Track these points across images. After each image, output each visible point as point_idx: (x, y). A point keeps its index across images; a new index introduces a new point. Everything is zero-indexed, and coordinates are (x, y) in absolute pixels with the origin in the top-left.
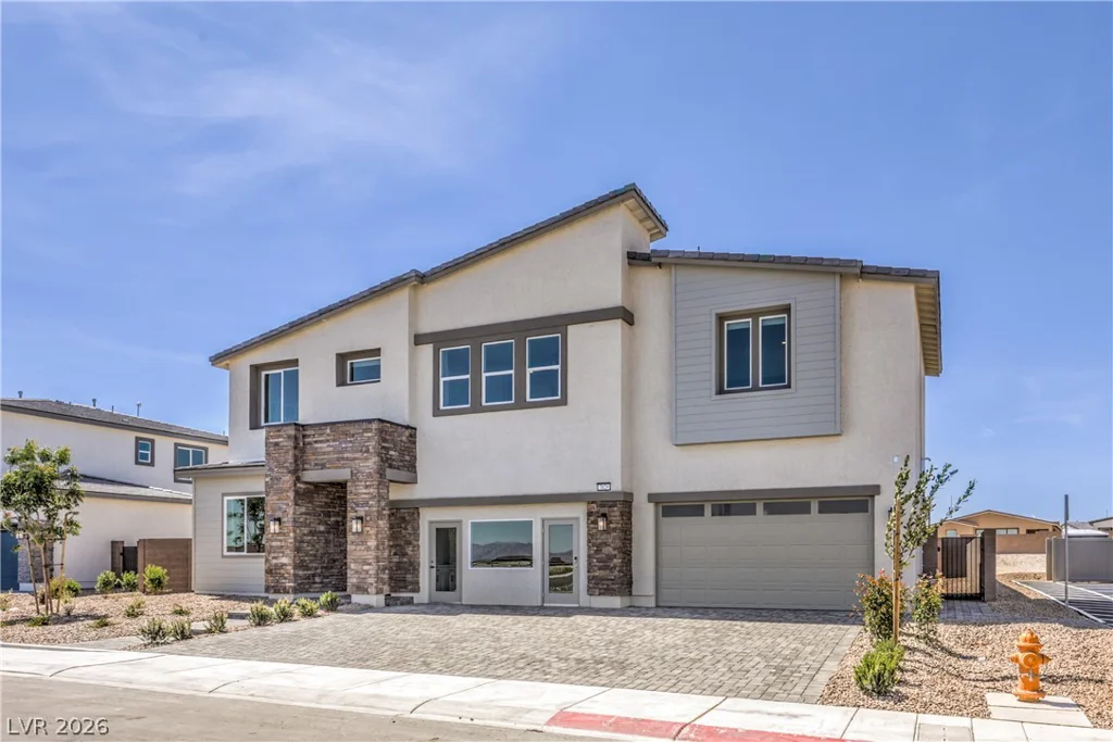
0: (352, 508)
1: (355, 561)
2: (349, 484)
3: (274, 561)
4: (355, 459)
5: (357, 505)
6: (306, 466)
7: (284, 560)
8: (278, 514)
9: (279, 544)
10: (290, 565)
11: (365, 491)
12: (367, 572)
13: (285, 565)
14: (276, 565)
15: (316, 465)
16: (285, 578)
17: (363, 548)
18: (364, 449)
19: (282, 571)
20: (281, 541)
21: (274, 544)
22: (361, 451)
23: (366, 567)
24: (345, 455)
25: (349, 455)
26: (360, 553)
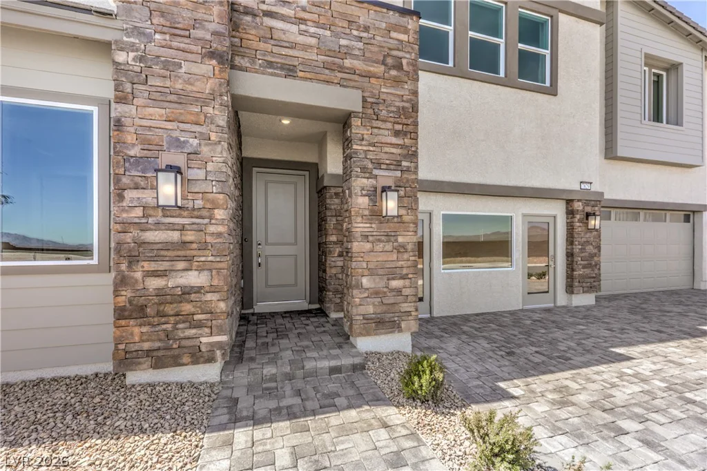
0: (364, 169)
1: (372, 273)
2: (356, 122)
3: (154, 283)
4: (369, 76)
5: (378, 165)
6: (245, 62)
7: (194, 279)
8: (179, 160)
9: (175, 236)
10: (213, 289)
11: (394, 140)
12: (399, 291)
13: (199, 290)
14: (160, 293)
15: (270, 64)
16: (199, 325)
17: (389, 247)
18: (390, 61)
19: (187, 308)
20: (182, 228)
21: (151, 236)
22: (384, 63)
23: (395, 284)
24: (348, 63)
25: (358, 64)
26: (382, 257)
